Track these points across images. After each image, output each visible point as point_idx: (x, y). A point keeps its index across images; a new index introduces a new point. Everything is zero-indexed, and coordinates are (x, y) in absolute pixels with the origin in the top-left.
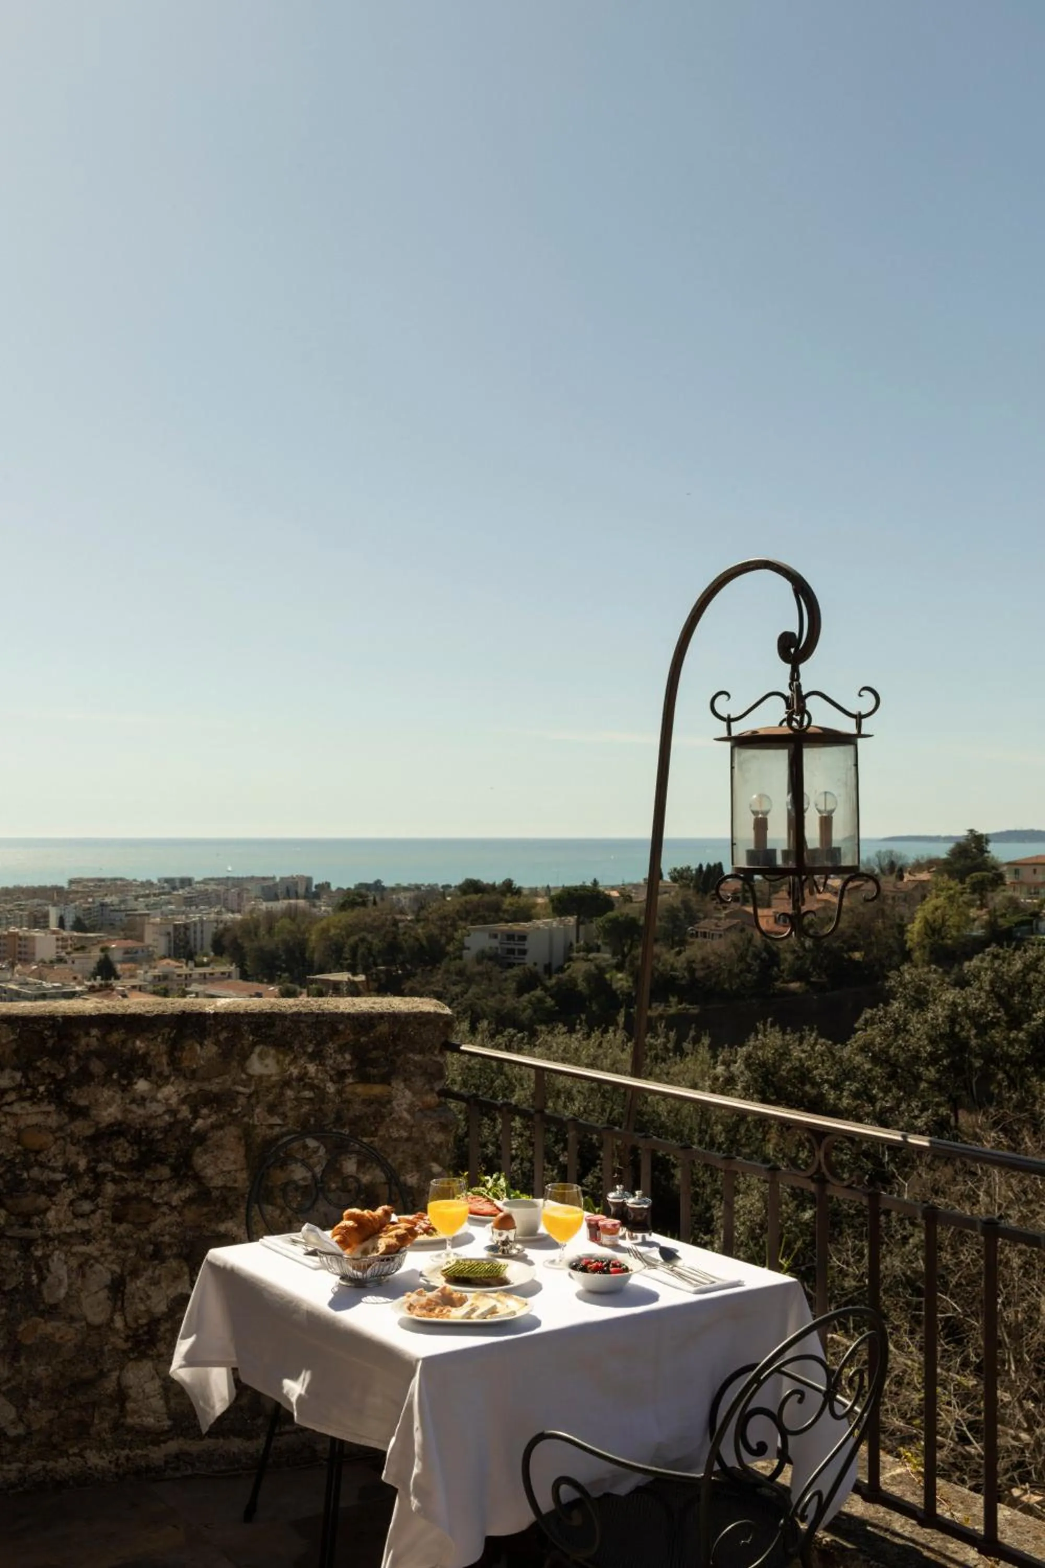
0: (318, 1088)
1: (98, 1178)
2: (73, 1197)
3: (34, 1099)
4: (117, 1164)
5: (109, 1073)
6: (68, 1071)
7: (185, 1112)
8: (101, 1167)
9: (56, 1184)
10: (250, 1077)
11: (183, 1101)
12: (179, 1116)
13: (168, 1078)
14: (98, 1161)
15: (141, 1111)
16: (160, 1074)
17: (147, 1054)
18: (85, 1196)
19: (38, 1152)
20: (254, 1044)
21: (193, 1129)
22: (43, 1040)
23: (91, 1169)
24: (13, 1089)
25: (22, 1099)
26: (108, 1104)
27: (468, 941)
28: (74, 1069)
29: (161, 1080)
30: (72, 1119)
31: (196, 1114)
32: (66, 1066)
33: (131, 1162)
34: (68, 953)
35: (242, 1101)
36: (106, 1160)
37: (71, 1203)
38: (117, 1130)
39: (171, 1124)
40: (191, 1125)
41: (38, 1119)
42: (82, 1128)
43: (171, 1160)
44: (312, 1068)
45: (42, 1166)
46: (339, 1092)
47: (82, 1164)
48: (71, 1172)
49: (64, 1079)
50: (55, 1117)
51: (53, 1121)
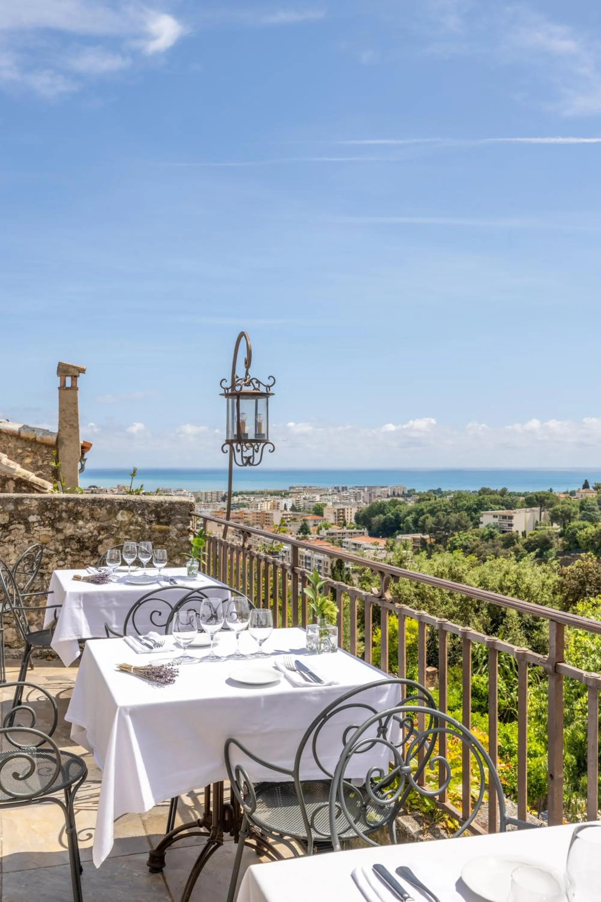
0: (142, 526)
1: (66, 554)
2: (57, 560)
3: (44, 525)
4: (72, 550)
5: (69, 518)
6: (55, 516)
7: (96, 533)
8: (67, 550)
9: (52, 555)
10: (118, 521)
11: (95, 529)
12: (94, 534)
13: (89, 520)
14: (66, 548)
15: (80, 532)
16: (87, 519)
17: (82, 512)
18: (61, 559)
19: (46, 544)
20: (119, 510)
21: (98, 539)
22: (47, 506)
23: (64, 551)
24: (37, 522)
25: (40, 525)
26: (69, 529)
27: (481, 519)
28: (57, 516)
29: (88, 521)
30: (57, 533)
31: (99, 534)
32: (54, 514)
33: (77, 549)
34: (288, 522)
35: (115, 529)
36: (68, 548)
37: (57, 561)
38: (71, 538)
39: (91, 537)
40: (97, 537)
41: (46, 533)
42: (60, 536)
43: (90, 549)
44: (140, 519)
45: (47, 548)
46: (150, 528)
47: (61, 549)
48: (56, 550)
49: (54, 519)
50: (51, 532)
51: (51, 533)
